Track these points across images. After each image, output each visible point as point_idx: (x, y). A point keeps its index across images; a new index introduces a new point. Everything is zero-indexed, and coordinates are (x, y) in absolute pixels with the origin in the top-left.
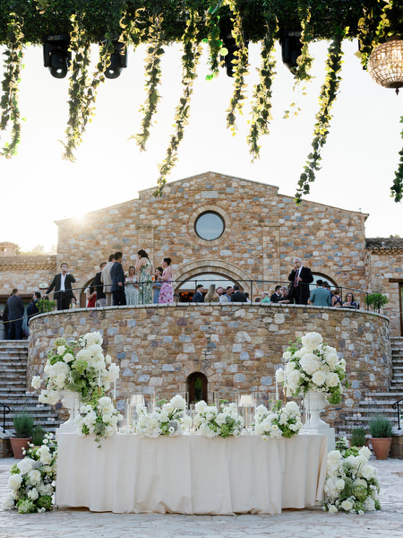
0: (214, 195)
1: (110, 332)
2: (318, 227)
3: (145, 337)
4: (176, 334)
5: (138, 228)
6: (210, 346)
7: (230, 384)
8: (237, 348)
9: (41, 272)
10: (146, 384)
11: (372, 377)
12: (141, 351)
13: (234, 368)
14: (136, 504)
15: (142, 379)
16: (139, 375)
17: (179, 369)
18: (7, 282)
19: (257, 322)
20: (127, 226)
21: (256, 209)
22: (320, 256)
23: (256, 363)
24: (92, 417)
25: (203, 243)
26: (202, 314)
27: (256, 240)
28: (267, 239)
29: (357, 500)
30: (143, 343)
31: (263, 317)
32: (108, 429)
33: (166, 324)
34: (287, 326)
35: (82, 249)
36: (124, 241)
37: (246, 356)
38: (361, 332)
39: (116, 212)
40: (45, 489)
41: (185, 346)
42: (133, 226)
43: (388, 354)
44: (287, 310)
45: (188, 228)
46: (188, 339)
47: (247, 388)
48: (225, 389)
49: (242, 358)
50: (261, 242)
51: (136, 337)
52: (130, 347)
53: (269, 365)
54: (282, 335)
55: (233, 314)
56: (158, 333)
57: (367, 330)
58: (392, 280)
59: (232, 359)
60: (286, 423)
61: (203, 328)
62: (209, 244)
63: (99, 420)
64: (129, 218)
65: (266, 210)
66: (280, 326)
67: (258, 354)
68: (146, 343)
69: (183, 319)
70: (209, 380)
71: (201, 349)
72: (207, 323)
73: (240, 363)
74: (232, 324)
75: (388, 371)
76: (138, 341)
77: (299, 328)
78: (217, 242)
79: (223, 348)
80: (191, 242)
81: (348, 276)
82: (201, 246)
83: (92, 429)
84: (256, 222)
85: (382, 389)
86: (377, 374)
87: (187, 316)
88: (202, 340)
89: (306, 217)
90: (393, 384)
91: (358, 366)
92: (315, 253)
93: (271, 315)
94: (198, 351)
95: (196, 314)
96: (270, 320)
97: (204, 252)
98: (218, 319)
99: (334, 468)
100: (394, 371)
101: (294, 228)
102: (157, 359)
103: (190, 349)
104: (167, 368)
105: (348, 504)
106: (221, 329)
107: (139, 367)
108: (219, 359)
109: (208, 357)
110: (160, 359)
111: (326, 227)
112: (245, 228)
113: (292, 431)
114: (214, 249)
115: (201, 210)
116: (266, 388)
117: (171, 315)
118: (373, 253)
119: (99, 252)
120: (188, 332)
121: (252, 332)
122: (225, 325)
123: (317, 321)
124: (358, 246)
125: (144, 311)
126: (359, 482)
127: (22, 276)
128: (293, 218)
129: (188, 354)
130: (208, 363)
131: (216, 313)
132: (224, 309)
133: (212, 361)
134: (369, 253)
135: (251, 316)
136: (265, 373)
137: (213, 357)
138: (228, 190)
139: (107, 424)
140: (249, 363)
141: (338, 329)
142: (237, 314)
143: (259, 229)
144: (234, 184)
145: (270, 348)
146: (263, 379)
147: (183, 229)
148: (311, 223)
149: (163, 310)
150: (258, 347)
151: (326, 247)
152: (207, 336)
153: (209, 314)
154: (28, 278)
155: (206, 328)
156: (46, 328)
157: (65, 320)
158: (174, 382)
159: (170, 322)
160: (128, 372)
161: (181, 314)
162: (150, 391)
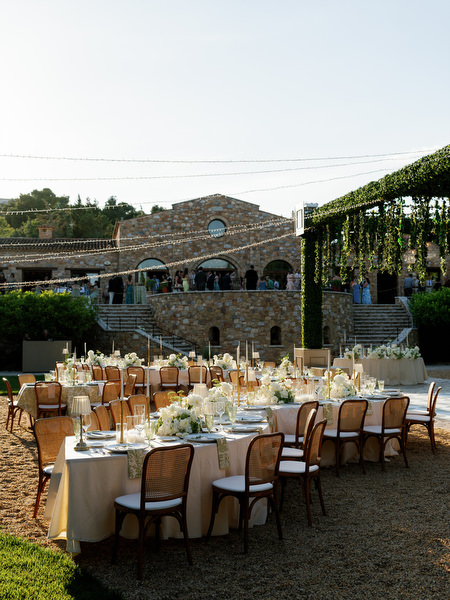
0: (220, 209)
1: (227, 304)
2: (282, 232)
3: (248, 307)
4: (265, 306)
5: (172, 228)
6: (282, 312)
7: (292, 332)
8: (295, 313)
10: (249, 332)
12: (246, 315)
13: (293, 324)
15: (247, 329)
16: (245, 328)
17: (266, 324)
20: (165, 226)
21: (246, 219)
22: (283, 250)
26: (278, 296)
27: (246, 239)
28: (252, 238)
33: (259, 301)
37: (299, 318)
39: (158, 217)
41: (270, 313)
42: (169, 227)
45: (204, 229)
46: (271, 309)
47: (300, 334)
48: (290, 335)
49: (297, 319)
50: (249, 240)
51: (243, 307)
52: (239, 313)
55: (293, 296)
56: (255, 306)
59: (293, 319)
61: (278, 303)
62: (217, 240)
65: (251, 221)
68: (248, 311)
69: (269, 298)
70: (282, 330)
71: (278, 314)
72: (281, 301)
73: (296, 321)
74: (292, 301)
76: (244, 310)
78: (222, 239)
79: (288, 314)
82: (212, 241)
88: (278, 310)
92: (281, 248)
94: (276, 315)
95: (275, 296)
97: (214, 245)
98: (286, 299)
102: (255, 319)
104: (260, 324)
106: (287, 304)
107: (245, 323)
108: (287, 319)
109: (281, 318)
111: (287, 232)
114: (220, 243)
115: (212, 218)
117: (262, 297)
120: (271, 305)
122: (289, 302)
125: (247, 294)
128: (268, 226)
129: (271, 316)
130: (282, 321)
131: (285, 295)
137: (284, 318)
138: (229, 206)
142: (295, 296)
144: (233, 203)
147: (201, 230)
148: (278, 230)
149: (258, 293)
152: (281, 307)
153: (282, 296)
154: (96, 257)
155: (280, 303)
156: (181, 300)
157: (196, 297)
158: (264, 331)
159: (261, 300)
160: (238, 326)
161: (267, 296)
162: (252, 336)
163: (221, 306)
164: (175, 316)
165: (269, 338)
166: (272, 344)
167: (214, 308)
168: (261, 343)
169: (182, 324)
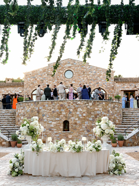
0: (70, 65)
1: (40, 108)
2: (100, 75)
3: (51, 110)
4: (60, 109)
5: (48, 75)
6: (70, 112)
7: (76, 124)
8: (78, 113)
9: (19, 88)
10: (51, 124)
11: (117, 121)
12: (50, 114)
13: (77, 119)
14: (49, 173)
15: (50, 122)
16: (49, 121)
17: (61, 119)
18: (9, 91)
19: (84, 105)
20: (45, 74)
21: (83, 69)
22: (101, 83)
23: (84, 117)
24: (35, 145)
25: (67, 79)
26: (68, 103)
27: (83, 78)
28: (85, 78)
29: (119, 170)
30: (50, 112)
31: (86, 104)
32: (41, 149)
33: (57, 106)
34: (93, 106)
35: (31, 81)
36: (44, 79)
37: (81, 115)
38: (114, 108)
39: (41, 70)
40: (21, 168)
41: (63, 113)
42: (46, 74)
43: (121, 114)
44: (93, 102)
45: (63, 75)
46: (63, 110)
47: (81, 125)
48: (74, 125)
49: (79, 116)
50: (84, 79)
51: (48, 110)
52: (46, 113)
53: (87, 118)
54: (91, 109)
55: (77, 103)
56: (54, 109)
57: (116, 107)
58: (122, 91)
59: (77, 116)
60: (97, 147)
61: (68, 107)
62: (69, 80)
63: (38, 147)
64: (45, 72)
65: (85, 70)
66: (91, 106)
67: (84, 115)
68: (51, 112)
69: (62, 104)
70: (70, 123)
71: (67, 113)
72: (69, 106)
73: (79, 117)
74: (76, 106)
75: (121, 119)
76: (48, 111)
77: (96, 107)
78: (71, 79)
79: (74, 113)
80: (63, 79)
81: (109, 89)
82: (66, 80)
83: (35, 149)
84: (82, 73)
85: (120, 124)
86: (118, 120)
87: (63, 104)
88: (68, 111)
89: (97, 72)
90: (123, 122)
91: (113, 118)
92: (99, 82)
93: (88, 103)
94: (66, 114)
95: (66, 103)
96: (88, 105)
97: (67, 82)
98: (72, 105)
99: (112, 160)
100: (123, 118)
101: (93, 75)
102: (54, 116)
103: (64, 113)
104: (57, 119)
105: (116, 172)
106: (73, 108)
107: (49, 119)
108: (73, 116)
109: (69, 116)
110: (55, 116)
111: (103, 75)
112: (79, 75)
113: (99, 150)
114: (70, 81)
115: (66, 70)
116: (86, 125)
117: (58, 103)
118: (116, 83)
119: (37, 82)
120: (63, 108)
121: (82, 108)
122: (74, 106)
123: (101, 105)
124: (112, 80)
125: (50, 102)
126: (120, 165)
127: (14, 89)
128: (93, 72)
129: (63, 115)
130: (70, 118)
131: (72, 103)
132: (74, 102)
133: (70, 117)
134: (115, 83)
135: (82, 103)
136: (86, 120)
137: (71, 116)
138: (74, 64)
139: (40, 148)
140: (82, 117)
141: (107, 107)
142: (78, 103)
143: (83, 75)
144: (76, 62)
145: (88, 113)
146: (86, 122)
147: (61, 75)
148: (98, 74)
149: (56, 102)
150: (84, 113)
151: (103, 81)
152: (69, 109)
153: (70, 103)
154: (16, 89)
155: (69, 107)
156: (21, 107)
157: (27, 104)
158: (59, 123)
159: (58, 105)
160: (45, 120)
161: (61, 103)
162: (52, 126)
163: (37, 109)
164: (19, 115)
165: (62, 127)
166: (64, 131)
167: (34, 110)
168: (57, 130)
169: (21, 119)
